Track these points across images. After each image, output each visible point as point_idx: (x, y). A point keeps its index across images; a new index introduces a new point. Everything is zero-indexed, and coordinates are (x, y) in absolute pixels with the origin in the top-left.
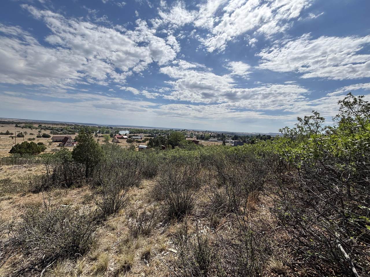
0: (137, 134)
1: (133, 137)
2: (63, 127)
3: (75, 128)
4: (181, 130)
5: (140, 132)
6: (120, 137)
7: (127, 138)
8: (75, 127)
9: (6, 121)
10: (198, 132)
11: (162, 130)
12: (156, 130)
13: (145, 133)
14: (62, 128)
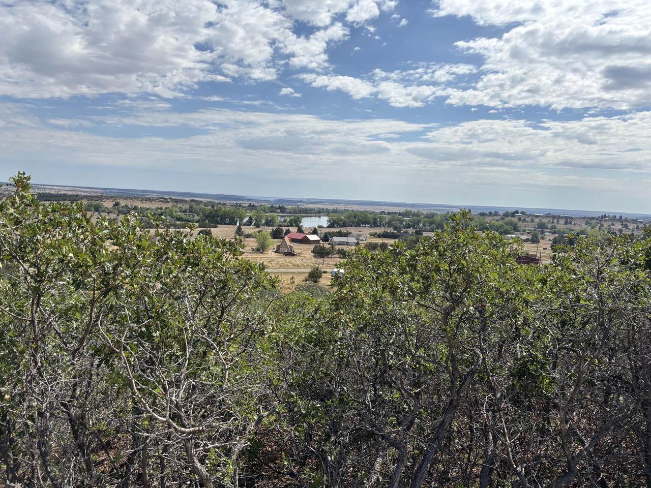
0: (349, 229)
1: (336, 239)
2: (164, 206)
3: (191, 210)
4: (501, 213)
5: (360, 220)
6: (300, 236)
7: (318, 241)
8: (191, 207)
9: (53, 192)
10: (568, 220)
11: (433, 215)
12: (414, 215)
13: (375, 223)
14: (161, 209)
